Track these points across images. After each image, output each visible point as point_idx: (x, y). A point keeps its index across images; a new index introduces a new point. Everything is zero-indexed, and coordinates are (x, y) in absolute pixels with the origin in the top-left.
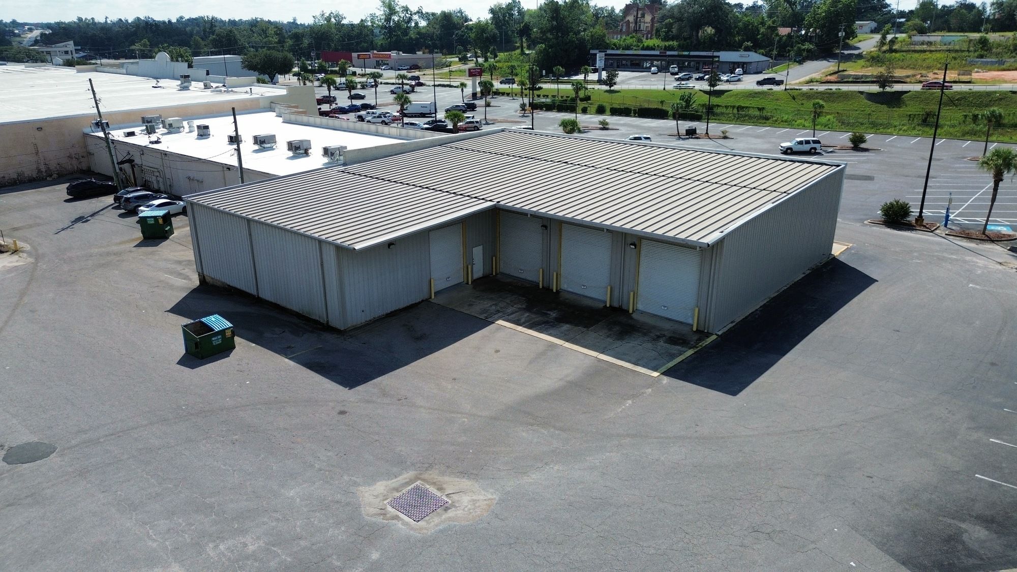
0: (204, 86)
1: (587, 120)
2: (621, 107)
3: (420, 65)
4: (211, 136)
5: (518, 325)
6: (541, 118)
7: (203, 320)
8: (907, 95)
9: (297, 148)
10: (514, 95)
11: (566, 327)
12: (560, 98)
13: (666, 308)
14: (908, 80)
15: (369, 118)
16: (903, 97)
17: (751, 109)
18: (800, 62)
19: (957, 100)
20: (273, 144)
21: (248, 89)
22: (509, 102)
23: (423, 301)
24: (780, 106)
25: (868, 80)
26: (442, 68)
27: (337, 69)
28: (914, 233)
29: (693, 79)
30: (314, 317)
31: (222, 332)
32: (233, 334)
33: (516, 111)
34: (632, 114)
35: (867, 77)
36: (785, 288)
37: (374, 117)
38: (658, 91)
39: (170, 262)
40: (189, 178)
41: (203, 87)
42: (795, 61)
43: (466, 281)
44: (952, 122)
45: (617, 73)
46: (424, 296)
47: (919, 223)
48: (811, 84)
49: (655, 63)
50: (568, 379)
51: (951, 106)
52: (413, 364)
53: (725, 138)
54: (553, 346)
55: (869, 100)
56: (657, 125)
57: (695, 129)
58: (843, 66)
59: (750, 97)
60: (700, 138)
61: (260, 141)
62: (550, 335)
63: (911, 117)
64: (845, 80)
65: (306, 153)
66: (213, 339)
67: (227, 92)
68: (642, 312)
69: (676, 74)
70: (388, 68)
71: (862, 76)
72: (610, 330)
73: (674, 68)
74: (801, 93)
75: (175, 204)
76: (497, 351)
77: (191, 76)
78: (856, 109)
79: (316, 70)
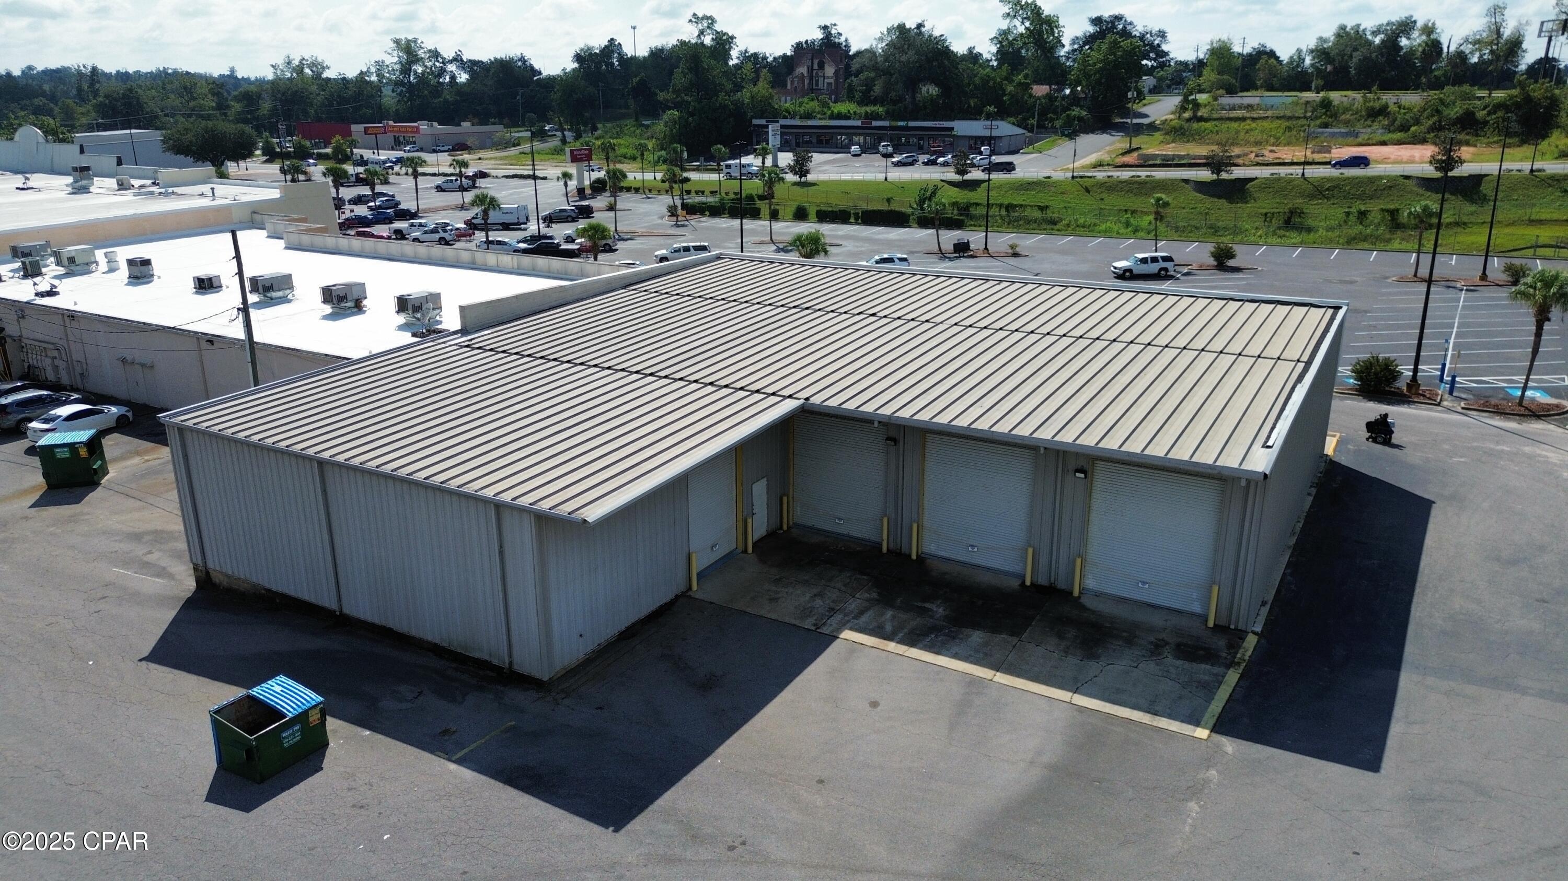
0: (118, 184)
1: (784, 230)
2: (835, 210)
3: (469, 143)
4: (155, 277)
5: (885, 639)
6: (707, 228)
7: (256, 691)
8: (1253, 183)
9: (342, 299)
10: (647, 191)
11: (977, 637)
12: (724, 195)
13: (1147, 586)
14: (1240, 161)
15: (416, 234)
16: (1248, 186)
17: (1029, 210)
18: (1072, 136)
19: (1328, 189)
20: (288, 291)
21: (206, 188)
22: (644, 203)
23: (677, 597)
24: (1069, 203)
25: (1183, 162)
26: (506, 148)
27: (328, 151)
28: (1415, 409)
29: (920, 163)
30: (477, 655)
31: (302, 717)
32: (323, 714)
33: (662, 218)
34: (852, 220)
35: (1181, 157)
36: (1301, 525)
37: (426, 232)
38: (876, 183)
39: (117, 538)
40: (124, 361)
41: (116, 186)
42: (1063, 135)
43: (741, 547)
44: (1328, 223)
45: (810, 155)
46: (677, 587)
47: (1413, 391)
48: (1101, 168)
49: (856, 139)
50: (1045, 759)
51: (1320, 199)
52: (721, 750)
53: (1016, 255)
54: (973, 682)
55: (1200, 192)
56: (897, 237)
57: (968, 242)
58: (1136, 142)
59: (1021, 190)
60: (976, 257)
61: (264, 286)
62: (956, 656)
63: (1267, 217)
64: (1151, 162)
65: (358, 307)
66: (284, 735)
67: (167, 194)
68: (1098, 595)
69: (890, 156)
70: (415, 149)
71: (1174, 157)
72: (1061, 636)
73: (885, 146)
74: (1097, 183)
75: (101, 412)
76: (874, 704)
77: (92, 168)
78: (1183, 205)
79: (292, 155)
